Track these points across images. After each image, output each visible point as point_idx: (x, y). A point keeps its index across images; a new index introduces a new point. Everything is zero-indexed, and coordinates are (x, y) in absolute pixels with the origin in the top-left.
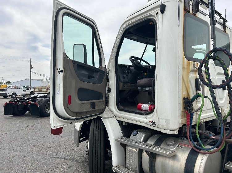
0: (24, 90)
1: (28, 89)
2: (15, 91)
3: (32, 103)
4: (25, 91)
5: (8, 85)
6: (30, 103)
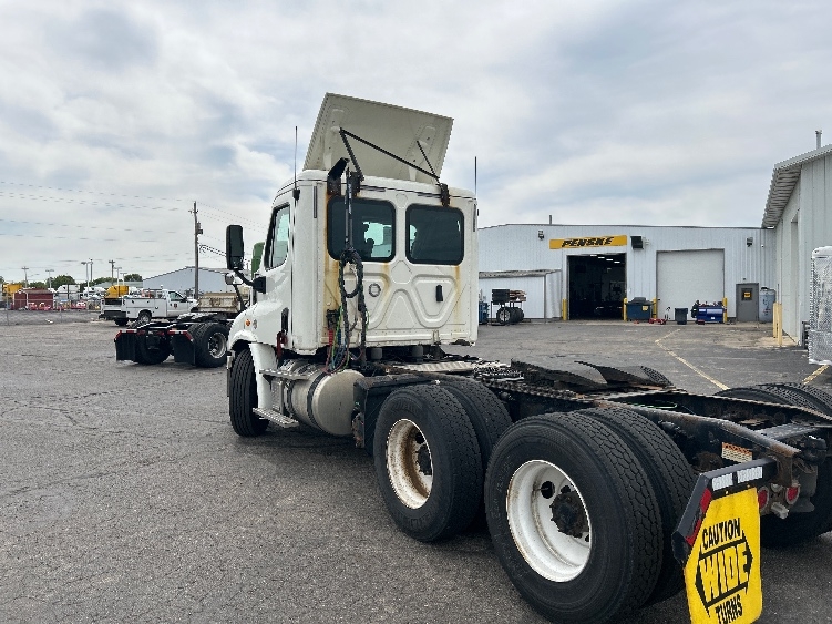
0: (173, 303)
1: (184, 301)
2: (148, 305)
3: (177, 331)
4: (176, 306)
5: (133, 289)
6: (173, 334)
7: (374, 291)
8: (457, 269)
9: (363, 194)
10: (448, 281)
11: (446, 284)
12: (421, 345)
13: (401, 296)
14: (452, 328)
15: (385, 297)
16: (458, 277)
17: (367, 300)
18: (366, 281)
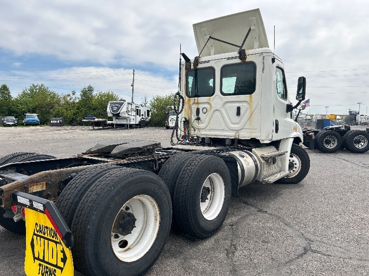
7: (205, 111)
8: (251, 97)
9: (200, 66)
10: (245, 104)
11: (244, 107)
12: (228, 139)
13: (217, 113)
14: (248, 130)
15: (210, 113)
16: (251, 101)
17: (201, 115)
18: (201, 107)
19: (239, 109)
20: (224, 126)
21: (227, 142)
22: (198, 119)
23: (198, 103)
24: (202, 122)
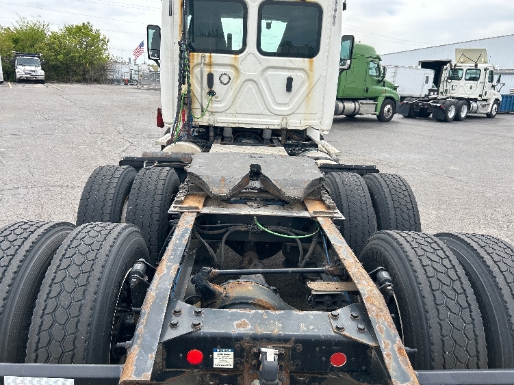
7: (225, 79)
8: (311, 63)
10: (300, 74)
11: (298, 77)
12: (268, 129)
13: (250, 85)
14: (302, 116)
15: (235, 85)
16: (311, 70)
17: (217, 86)
18: (217, 71)
19: (290, 80)
20: (262, 109)
21: (267, 135)
22: (211, 93)
23: (210, 65)
24: (219, 99)
